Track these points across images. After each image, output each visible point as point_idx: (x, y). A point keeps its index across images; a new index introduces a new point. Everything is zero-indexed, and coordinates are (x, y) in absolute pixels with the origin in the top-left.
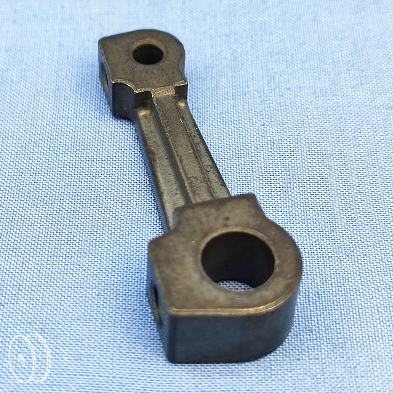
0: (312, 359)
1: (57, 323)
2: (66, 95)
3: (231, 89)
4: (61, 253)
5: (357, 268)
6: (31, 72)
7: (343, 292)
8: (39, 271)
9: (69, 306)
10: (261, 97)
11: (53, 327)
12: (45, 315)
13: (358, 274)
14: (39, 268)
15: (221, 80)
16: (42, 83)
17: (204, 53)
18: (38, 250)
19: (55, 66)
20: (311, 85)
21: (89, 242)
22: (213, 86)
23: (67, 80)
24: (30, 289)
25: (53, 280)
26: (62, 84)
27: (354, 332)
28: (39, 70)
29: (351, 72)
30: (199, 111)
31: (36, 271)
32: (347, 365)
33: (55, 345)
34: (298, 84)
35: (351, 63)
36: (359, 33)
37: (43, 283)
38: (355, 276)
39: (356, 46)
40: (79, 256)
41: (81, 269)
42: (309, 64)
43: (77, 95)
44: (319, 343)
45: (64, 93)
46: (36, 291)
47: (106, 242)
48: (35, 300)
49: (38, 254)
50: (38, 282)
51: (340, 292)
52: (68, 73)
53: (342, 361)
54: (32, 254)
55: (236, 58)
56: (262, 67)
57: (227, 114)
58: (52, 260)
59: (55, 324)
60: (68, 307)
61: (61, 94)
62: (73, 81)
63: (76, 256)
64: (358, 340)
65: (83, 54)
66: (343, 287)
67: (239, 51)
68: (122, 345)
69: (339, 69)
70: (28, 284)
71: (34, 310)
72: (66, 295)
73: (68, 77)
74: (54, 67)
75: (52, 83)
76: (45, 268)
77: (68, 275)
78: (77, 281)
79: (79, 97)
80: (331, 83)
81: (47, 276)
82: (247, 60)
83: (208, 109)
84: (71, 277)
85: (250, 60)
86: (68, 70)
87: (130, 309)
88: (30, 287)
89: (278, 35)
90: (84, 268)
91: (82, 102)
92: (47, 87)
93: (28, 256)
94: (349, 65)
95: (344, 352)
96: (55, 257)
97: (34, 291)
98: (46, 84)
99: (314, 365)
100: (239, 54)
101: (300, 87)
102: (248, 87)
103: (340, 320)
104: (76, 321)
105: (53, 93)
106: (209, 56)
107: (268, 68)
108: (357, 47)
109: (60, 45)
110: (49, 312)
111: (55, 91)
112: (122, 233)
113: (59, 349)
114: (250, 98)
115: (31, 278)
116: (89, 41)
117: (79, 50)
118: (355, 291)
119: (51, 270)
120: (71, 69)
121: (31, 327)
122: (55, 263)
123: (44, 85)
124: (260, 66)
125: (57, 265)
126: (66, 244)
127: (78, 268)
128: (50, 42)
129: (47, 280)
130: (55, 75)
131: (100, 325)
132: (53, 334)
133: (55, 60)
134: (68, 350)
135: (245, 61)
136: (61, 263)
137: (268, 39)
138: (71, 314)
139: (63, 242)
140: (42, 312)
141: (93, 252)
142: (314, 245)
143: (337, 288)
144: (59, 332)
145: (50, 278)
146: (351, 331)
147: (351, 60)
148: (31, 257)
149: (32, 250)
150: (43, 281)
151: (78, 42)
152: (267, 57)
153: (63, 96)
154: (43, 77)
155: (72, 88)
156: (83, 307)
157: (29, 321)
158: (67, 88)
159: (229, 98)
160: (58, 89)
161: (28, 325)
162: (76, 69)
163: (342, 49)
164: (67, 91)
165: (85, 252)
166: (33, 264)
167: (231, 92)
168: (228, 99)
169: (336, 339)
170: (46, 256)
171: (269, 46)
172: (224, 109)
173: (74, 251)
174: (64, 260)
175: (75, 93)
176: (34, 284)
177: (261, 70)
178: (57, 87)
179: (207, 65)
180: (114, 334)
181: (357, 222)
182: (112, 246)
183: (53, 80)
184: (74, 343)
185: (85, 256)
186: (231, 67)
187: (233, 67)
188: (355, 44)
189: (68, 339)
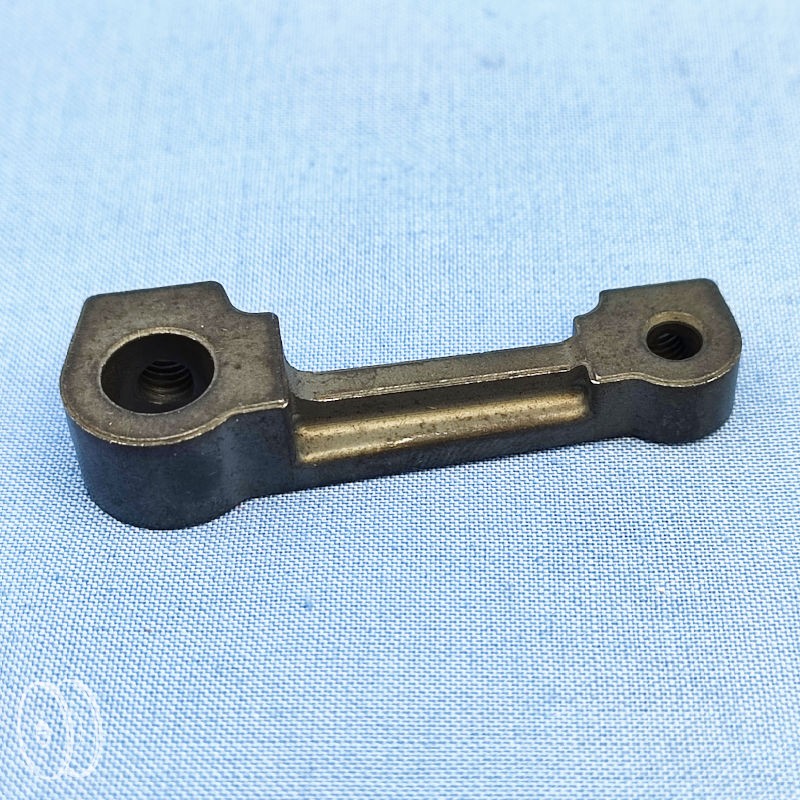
0: (666, 711)
1: (241, 659)
2: (256, 272)
3: (531, 261)
4: (250, 549)
5: (741, 562)
6: (196, 234)
7: (718, 602)
8: (213, 579)
9: (263, 630)
10: (581, 279)
11: (236, 666)
12: (223, 647)
13: (743, 571)
14: (213, 574)
15: (514, 243)
16: (215, 253)
17: (486, 196)
18: (212, 546)
19: (236, 221)
20: (664, 262)
21: (295, 528)
22: (501, 252)
23: (257, 247)
24: (198, 609)
25: (235, 592)
26: (248, 253)
27: (736, 668)
28: (209, 231)
29: (729, 242)
30: (478, 295)
31: (207, 578)
32: (725, 722)
33: (239, 693)
34: (642, 260)
35: (731, 228)
36: (743, 175)
37: (220, 596)
38: (739, 575)
39: (737, 199)
40: (279, 550)
41: (281, 571)
42: (660, 227)
43: (274, 271)
44: (678, 685)
45: (251, 268)
46: (208, 611)
47: (324, 526)
48: (206, 625)
49: (211, 552)
50: (210, 597)
51: (713, 602)
52: (258, 234)
53: (717, 716)
54: (201, 552)
55: (539, 207)
56: (583, 226)
57: (524, 304)
58: (234, 560)
59: (238, 660)
60: (261, 633)
61: (247, 271)
62: (266, 246)
63: (274, 552)
64: (743, 682)
65: (284, 199)
66: (717, 594)
67: (544, 196)
68: (350, 689)
69: (710, 236)
70: (194, 599)
71: (204, 640)
72: (257, 614)
73: (258, 240)
74: (234, 224)
75: (232, 253)
76: (222, 573)
77: (261, 582)
78: (275, 590)
79: (278, 274)
80: (696, 261)
81: (226, 586)
82: (557, 214)
83: (493, 295)
84: (266, 585)
85: (562, 213)
86: (258, 229)
87: (365, 628)
88: (199, 604)
89: (609, 172)
90: (287, 570)
91: (282, 284)
92: (223, 260)
93: (195, 556)
94: (727, 230)
95: (720, 701)
96: (239, 556)
97: (205, 610)
98: (221, 255)
99: (670, 721)
100: (545, 202)
101: (645, 265)
102: (559, 260)
103: (713, 648)
104: (274, 653)
105: (233, 270)
106: (494, 202)
107: (593, 227)
108: (739, 201)
109: (245, 186)
110: (229, 642)
111: (237, 266)
112: (350, 510)
113: (245, 701)
114: (563, 279)
115: (200, 590)
116: (293, 176)
117: (275, 192)
118: (738, 601)
119: (232, 576)
120: (263, 225)
121: (199, 667)
122: (239, 565)
123: (219, 257)
124: (580, 225)
125: (243, 568)
126: (257, 533)
127: (278, 570)
128: (227, 183)
129: (225, 592)
130: (237, 238)
131: (314, 657)
132: (236, 676)
133: (235, 212)
134: (259, 702)
135: (554, 213)
136: (248, 564)
137: (593, 178)
138: (265, 643)
139: (252, 531)
140: (218, 643)
141: (303, 544)
142: (670, 523)
143: (708, 594)
144: (246, 672)
145: (231, 590)
146: (732, 667)
147: (730, 221)
148: (200, 558)
149: (202, 546)
150: (219, 594)
151: (274, 180)
152: (591, 209)
153: (251, 275)
154: (216, 242)
155: (266, 259)
156: (286, 630)
157: (197, 657)
158: (257, 259)
159: (527, 276)
160: (242, 263)
161: (195, 665)
162: (271, 225)
163: (715, 202)
164: (256, 265)
165: (289, 543)
166: (204, 568)
167: (531, 267)
168: (526, 279)
169: (707, 680)
170: (225, 555)
171: (594, 189)
172: (519, 295)
173: (270, 543)
174: (254, 560)
175: (270, 268)
176: (205, 599)
177: (581, 230)
178: (240, 259)
179: (491, 216)
180: (337, 671)
181: (740, 488)
182: (333, 531)
183: (233, 247)
184: (270, 690)
185: (289, 549)
186: (531, 223)
187: (534, 222)
188: (736, 195)
189: (261, 684)
